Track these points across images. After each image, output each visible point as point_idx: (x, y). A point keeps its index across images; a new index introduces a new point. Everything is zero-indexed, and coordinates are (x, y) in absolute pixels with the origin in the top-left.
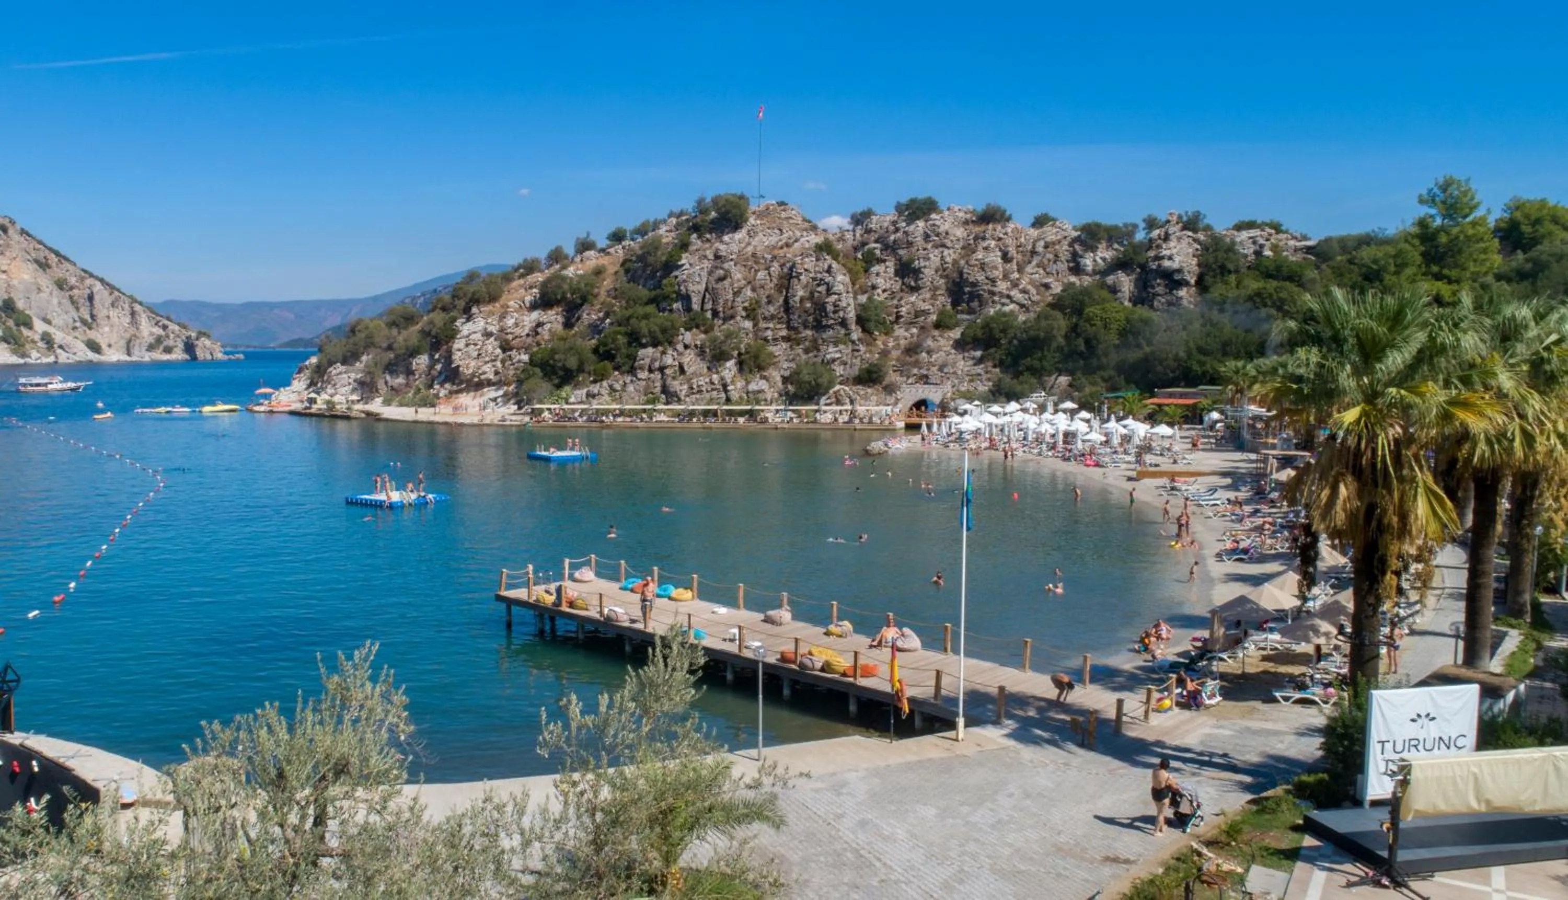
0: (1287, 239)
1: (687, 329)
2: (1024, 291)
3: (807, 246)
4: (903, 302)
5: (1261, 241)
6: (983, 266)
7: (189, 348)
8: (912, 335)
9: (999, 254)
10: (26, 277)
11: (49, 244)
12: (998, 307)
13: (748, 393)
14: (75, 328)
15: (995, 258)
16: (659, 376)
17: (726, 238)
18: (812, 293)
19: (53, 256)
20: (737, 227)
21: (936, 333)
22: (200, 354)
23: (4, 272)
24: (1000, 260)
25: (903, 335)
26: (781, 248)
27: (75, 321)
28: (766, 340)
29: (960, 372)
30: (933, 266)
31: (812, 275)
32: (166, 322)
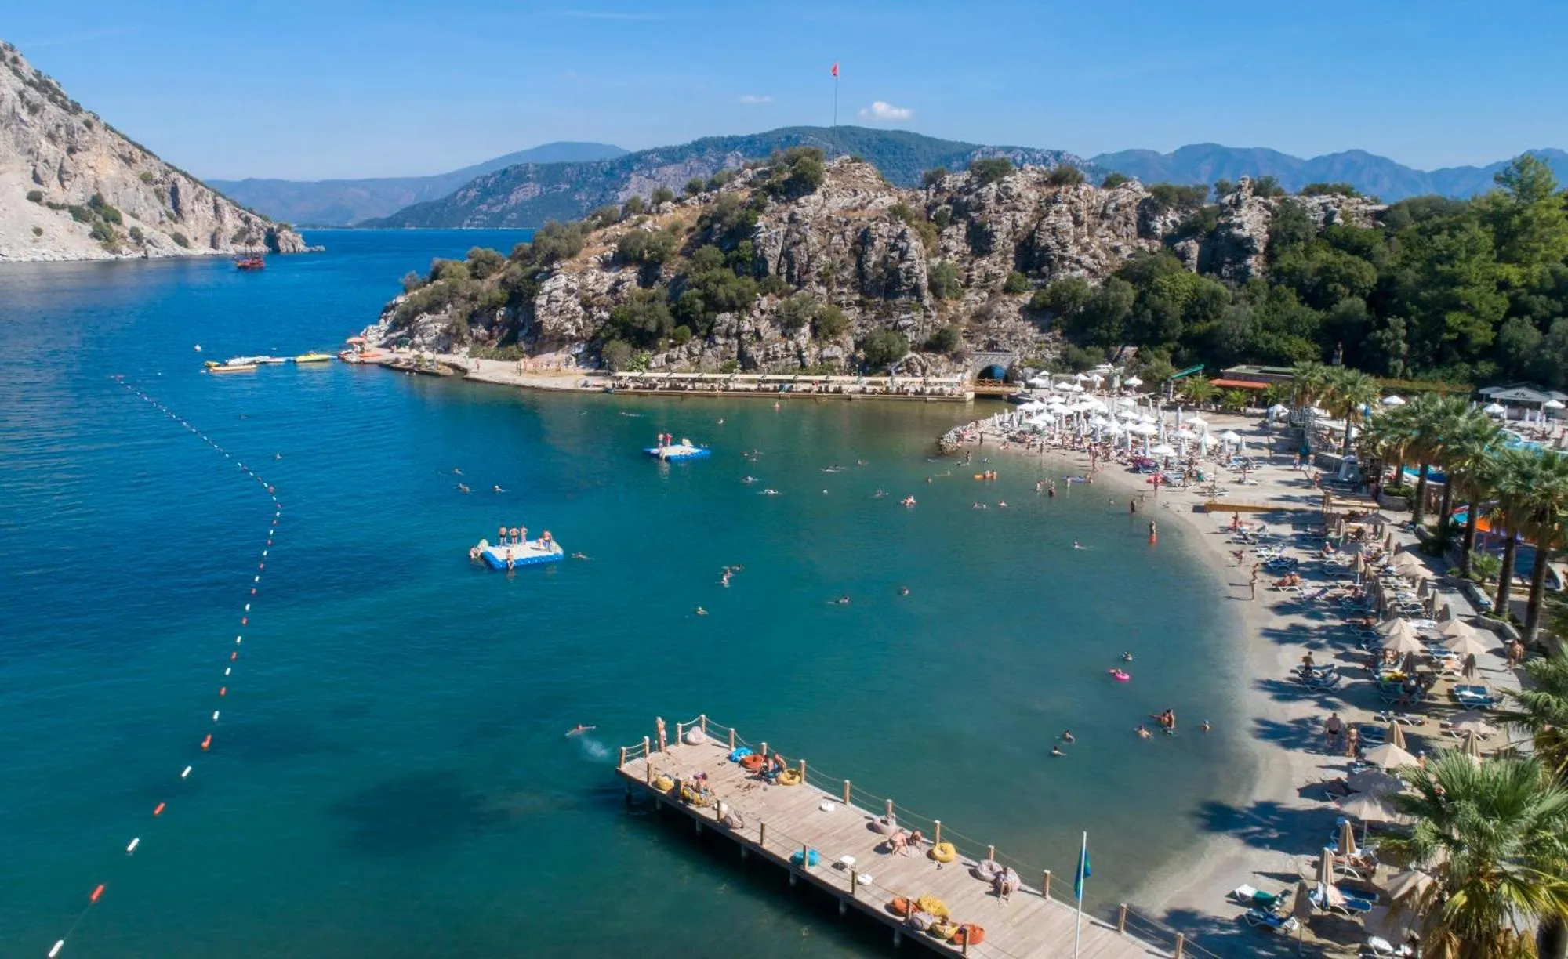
0: (1358, 203)
1: (764, 294)
2: (1094, 256)
3: (881, 207)
4: (974, 265)
5: (1332, 208)
6: (1054, 231)
7: (272, 239)
8: (983, 300)
9: (1071, 218)
10: (113, 172)
11: (132, 139)
12: (1068, 272)
13: (821, 359)
14: (161, 222)
15: (1066, 222)
16: (736, 341)
17: (802, 200)
18: (885, 258)
19: (137, 150)
20: (812, 190)
21: (1006, 298)
22: (282, 245)
23: (92, 167)
24: (1071, 225)
25: (975, 299)
26: (855, 210)
27: (161, 216)
28: (839, 304)
29: (1029, 339)
30: (1005, 230)
31: (885, 240)
32: (250, 215)
